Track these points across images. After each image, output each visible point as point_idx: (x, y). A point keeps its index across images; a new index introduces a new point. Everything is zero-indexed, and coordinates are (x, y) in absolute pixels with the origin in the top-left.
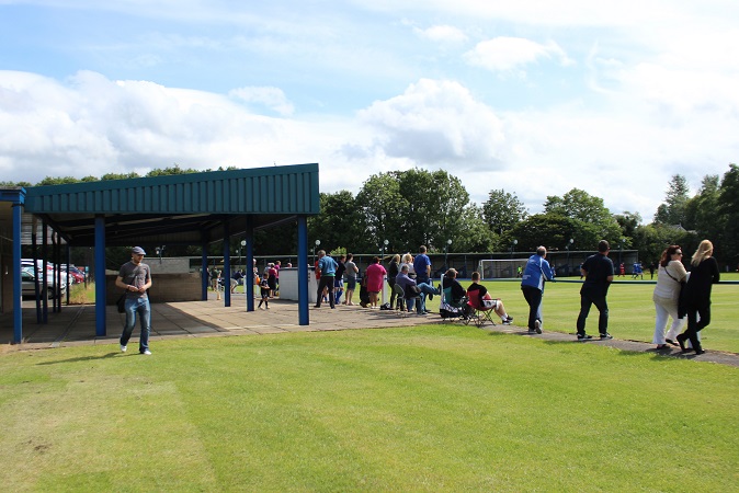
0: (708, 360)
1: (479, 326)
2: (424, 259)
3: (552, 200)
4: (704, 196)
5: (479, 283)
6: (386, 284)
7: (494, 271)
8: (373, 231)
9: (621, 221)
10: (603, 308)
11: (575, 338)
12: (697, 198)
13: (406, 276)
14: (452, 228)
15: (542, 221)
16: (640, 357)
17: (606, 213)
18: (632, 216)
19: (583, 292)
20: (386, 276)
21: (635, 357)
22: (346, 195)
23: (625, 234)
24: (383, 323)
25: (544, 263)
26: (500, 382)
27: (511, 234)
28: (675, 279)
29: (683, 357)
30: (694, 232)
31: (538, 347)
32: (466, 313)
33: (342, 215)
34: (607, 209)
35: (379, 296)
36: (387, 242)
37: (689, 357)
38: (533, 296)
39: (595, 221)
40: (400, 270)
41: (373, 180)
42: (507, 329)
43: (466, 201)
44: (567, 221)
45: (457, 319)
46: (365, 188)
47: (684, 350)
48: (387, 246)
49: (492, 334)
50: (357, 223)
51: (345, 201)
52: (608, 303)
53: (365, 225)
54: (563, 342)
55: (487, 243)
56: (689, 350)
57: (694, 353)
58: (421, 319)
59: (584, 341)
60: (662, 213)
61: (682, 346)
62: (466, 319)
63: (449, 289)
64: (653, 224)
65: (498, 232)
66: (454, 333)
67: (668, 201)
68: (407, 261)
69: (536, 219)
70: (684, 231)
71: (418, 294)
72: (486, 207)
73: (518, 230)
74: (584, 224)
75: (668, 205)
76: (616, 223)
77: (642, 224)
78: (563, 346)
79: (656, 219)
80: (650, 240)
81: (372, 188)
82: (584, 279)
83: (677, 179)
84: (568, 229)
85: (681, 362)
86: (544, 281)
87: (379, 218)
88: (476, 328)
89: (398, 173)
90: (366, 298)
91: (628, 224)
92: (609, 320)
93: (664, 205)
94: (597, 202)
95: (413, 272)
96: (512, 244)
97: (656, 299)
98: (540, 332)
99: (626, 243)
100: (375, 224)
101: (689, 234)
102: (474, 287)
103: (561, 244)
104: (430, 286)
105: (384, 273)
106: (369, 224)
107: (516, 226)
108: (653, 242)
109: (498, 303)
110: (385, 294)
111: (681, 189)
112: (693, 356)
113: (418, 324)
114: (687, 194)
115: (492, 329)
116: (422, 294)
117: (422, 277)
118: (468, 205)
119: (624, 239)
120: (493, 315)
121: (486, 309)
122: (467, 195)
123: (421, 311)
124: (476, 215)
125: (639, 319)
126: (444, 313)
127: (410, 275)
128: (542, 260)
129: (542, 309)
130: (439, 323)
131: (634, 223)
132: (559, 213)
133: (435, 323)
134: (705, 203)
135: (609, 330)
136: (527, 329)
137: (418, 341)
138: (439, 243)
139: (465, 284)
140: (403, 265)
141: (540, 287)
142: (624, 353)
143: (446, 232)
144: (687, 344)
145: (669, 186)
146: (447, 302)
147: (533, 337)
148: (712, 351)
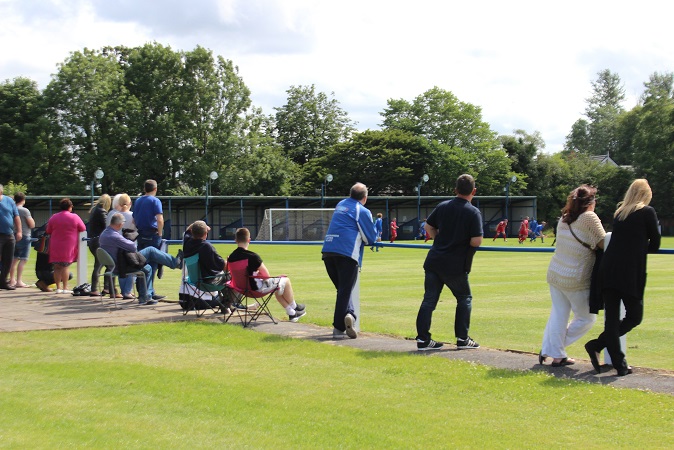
0: (636, 385)
1: (245, 325)
2: (152, 204)
3: (396, 107)
4: (647, 108)
5: (248, 247)
6: (84, 248)
7: (291, 228)
8: (75, 154)
9: (510, 147)
10: (462, 294)
11: (414, 346)
12: (636, 111)
13: (118, 235)
14: (219, 151)
15: (376, 143)
16: (521, 380)
17: (484, 131)
18: (528, 139)
19: (428, 266)
20: (84, 234)
21: (513, 380)
22: (25, 86)
23: (515, 169)
24: (72, 320)
25: (363, 214)
26: (267, 428)
27: (323, 164)
28: (586, 245)
29: (595, 380)
30: (629, 168)
31: (346, 363)
32: (225, 302)
33: (20, 123)
34: (486, 125)
35: (71, 269)
36: (100, 174)
37: (605, 381)
38: (342, 271)
39: (465, 144)
40: (108, 223)
41: (77, 59)
42: (297, 330)
43: (244, 104)
44: (418, 144)
45: (209, 312)
46: (61, 76)
47: (598, 368)
48: (102, 181)
49: (267, 339)
50: (46, 140)
51: (22, 98)
52: (472, 286)
53: (60, 143)
54: (393, 354)
55: (279, 179)
56: (606, 368)
57: (614, 372)
58: (145, 313)
59: (429, 352)
60: (578, 136)
61: (595, 361)
62: (224, 312)
63: (194, 259)
64: (565, 153)
65: (299, 159)
66: (200, 338)
67: (590, 114)
68: (120, 208)
69: (365, 139)
70: (613, 165)
71: (139, 267)
72: (281, 117)
73: (335, 157)
74: (447, 149)
75: (590, 121)
76: (500, 148)
77: (544, 151)
78: (390, 360)
79: (569, 144)
80: (556, 180)
81: (74, 75)
82: (430, 243)
83: (606, 77)
84: (420, 158)
85: (591, 390)
86: (363, 244)
87: (88, 131)
88: (240, 328)
89: (124, 52)
90: (47, 274)
91: (521, 152)
92: (473, 314)
93: (582, 122)
94: (471, 112)
95: (132, 227)
96: (323, 181)
97: (553, 279)
98: (353, 336)
99: (517, 185)
100: (79, 140)
101: (621, 171)
102: (239, 254)
103: (408, 184)
104: (161, 252)
105: (80, 229)
106: (68, 142)
107: (331, 150)
108: (562, 182)
109: (282, 282)
110: (82, 268)
111: (611, 95)
112: (612, 378)
113: (135, 322)
114: (620, 103)
115: (269, 330)
116: (148, 267)
117: (147, 236)
118: (249, 111)
119: (514, 177)
120: (274, 305)
121: (261, 295)
122: (247, 93)
123: (145, 299)
124: (262, 130)
125: (528, 313)
126: (187, 302)
127: (126, 232)
128: (359, 207)
129: (358, 296)
130: (175, 319)
131: (531, 150)
132: (405, 129)
133: (167, 319)
134: (649, 120)
135: (472, 331)
136: (330, 330)
137: (130, 353)
138: (195, 178)
139: (224, 250)
140: (115, 213)
141: (355, 256)
142: (495, 374)
143: (208, 159)
144: (603, 357)
145: (592, 89)
146: (193, 281)
147: (341, 345)
148: (645, 370)
